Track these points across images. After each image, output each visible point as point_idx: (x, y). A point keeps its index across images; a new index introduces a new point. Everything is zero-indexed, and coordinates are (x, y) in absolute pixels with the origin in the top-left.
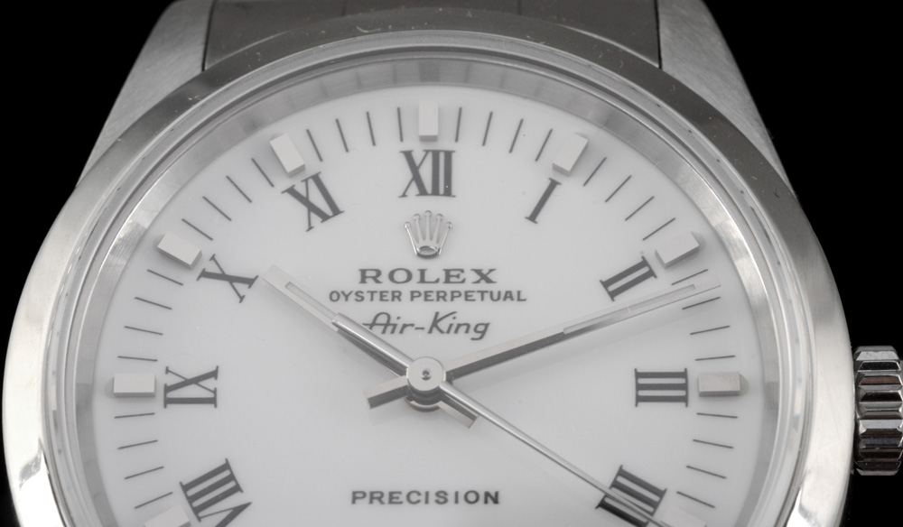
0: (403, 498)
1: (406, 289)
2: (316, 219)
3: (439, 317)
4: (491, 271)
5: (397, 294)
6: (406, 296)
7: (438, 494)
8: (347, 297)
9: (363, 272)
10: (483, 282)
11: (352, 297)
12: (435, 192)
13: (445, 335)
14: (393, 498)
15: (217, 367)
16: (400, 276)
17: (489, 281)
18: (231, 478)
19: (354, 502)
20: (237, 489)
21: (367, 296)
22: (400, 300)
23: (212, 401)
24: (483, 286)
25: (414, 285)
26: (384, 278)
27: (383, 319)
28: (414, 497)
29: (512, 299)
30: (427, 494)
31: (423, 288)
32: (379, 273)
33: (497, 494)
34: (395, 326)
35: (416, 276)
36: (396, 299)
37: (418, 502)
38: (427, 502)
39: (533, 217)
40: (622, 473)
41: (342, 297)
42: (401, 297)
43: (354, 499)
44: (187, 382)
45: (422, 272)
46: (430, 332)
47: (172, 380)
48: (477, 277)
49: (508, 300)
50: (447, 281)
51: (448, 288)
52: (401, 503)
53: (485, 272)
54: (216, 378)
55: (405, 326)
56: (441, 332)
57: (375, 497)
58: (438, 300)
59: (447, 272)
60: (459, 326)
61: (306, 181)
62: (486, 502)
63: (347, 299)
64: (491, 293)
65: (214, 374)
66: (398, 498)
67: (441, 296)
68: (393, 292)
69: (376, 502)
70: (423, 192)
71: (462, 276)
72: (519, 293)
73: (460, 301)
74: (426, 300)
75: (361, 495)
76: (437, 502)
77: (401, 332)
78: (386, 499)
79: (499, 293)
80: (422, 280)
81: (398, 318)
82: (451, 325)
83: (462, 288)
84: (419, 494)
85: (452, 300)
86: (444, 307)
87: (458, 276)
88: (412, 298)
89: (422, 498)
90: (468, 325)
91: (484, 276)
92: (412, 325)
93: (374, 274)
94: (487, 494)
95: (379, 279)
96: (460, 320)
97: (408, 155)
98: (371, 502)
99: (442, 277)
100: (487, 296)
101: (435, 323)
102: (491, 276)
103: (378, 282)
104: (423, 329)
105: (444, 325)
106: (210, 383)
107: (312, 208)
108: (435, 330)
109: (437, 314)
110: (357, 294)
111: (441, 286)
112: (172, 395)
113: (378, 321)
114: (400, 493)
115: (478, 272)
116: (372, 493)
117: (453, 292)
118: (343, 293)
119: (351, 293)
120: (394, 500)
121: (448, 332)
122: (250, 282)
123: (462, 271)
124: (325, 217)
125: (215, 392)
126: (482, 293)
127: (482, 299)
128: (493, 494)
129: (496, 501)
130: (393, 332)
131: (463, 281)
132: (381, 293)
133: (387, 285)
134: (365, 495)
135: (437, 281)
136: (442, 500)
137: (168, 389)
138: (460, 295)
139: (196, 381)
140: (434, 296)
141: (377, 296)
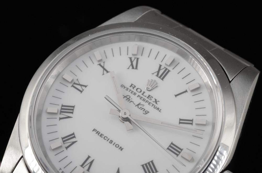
0: (103, 137)
1: (138, 94)
2: (131, 67)
3: (140, 104)
4: (158, 101)
5: (135, 94)
6: (137, 95)
7: (111, 141)
8: (125, 88)
9: (132, 84)
10: (155, 102)
11: (126, 88)
12: (160, 77)
13: (138, 109)
14: (101, 135)
15: (87, 85)
16: (139, 90)
17: (156, 103)
18: (73, 110)
19: (93, 131)
20: (72, 113)
21: (129, 90)
22: (135, 95)
23: (81, 92)
24: (154, 104)
25: (140, 94)
26: (135, 89)
27: (128, 97)
28: (106, 138)
29: (158, 110)
30: (109, 139)
31: (142, 96)
32: (135, 87)
33: (123, 148)
34: (130, 100)
35: (142, 92)
36: (134, 95)
37: (106, 139)
38: (107, 141)
39: (176, 96)
40: (152, 162)
41: (124, 87)
42: (136, 95)
43: (94, 130)
44: (79, 85)
45: (144, 92)
46: (136, 106)
47: (77, 82)
48: (155, 101)
49: (157, 110)
50: (148, 98)
51: (147, 99)
52: (102, 137)
53: (157, 101)
54: (86, 87)
55: (132, 101)
56: (138, 107)
57: (98, 133)
58: (143, 100)
59: (149, 96)
60: (143, 108)
61: (135, 58)
62: (119, 149)
63: (124, 88)
64: (155, 106)
65: (86, 86)
66: (102, 136)
67: (144, 100)
68: (135, 93)
69: (97, 134)
70: (157, 75)
71: (152, 99)
72: (161, 110)
73: (147, 103)
74: (140, 99)
75: (95, 130)
76: (110, 142)
77: (130, 102)
78: (100, 135)
79: (156, 107)
80: (143, 94)
81: (132, 99)
82: (141, 107)
83: (150, 101)
84: (107, 138)
85: (146, 102)
86: (143, 103)
87: (151, 98)
88: (138, 96)
89: (107, 139)
90: (145, 110)
91: (156, 101)
92: (133, 102)
93: (134, 86)
94: (121, 147)
95: (134, 88)
96: (144, 107)
97: (160, 66)
98: (96, 133)
99: (147, 96)
100: (153, 106)
101: (138, 105)
102: (157, 102)
103: (133, 88)
104: (135, 104)
105: (140, 106)
106: (84, 88)
107: (132, 64)
108: (137, 106)
109: (140, 103)
110: (127, 88)
111: (146, 98)
112: (75, 85)
113: (127, 97)
114: (103, 135)
115: (156, 100)
116: (98, 131)
117: (147, 101)
118: (124, 86)
119: (126, 87)
120: (101, 136)
121: (140, 108)
122: (107, 72)
123: (152, 97)
124: (133, 68)
125: (83, 90)
126: (153, 105)
127: (152, 106)
128: (122, 148)
129: (121, 150)
130: (128, 101)
131: (151, 100)
132: (132, 91)
133: (135, 90)
134: (96, 131)
135: (146, 96)
136: (111, 142)
137: (75, 83)
138: (148, 102)
139: (81, 85)
140: (142, 99)
141: (131, 91)
